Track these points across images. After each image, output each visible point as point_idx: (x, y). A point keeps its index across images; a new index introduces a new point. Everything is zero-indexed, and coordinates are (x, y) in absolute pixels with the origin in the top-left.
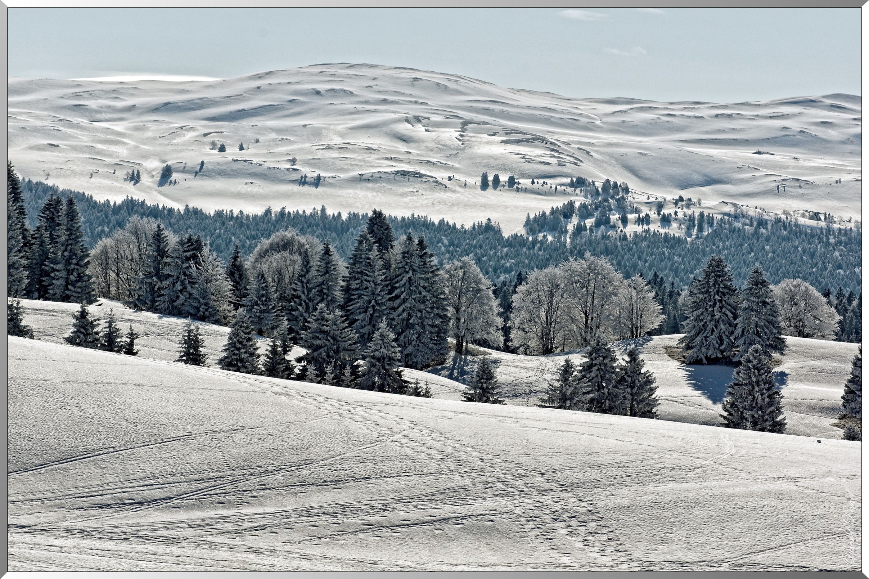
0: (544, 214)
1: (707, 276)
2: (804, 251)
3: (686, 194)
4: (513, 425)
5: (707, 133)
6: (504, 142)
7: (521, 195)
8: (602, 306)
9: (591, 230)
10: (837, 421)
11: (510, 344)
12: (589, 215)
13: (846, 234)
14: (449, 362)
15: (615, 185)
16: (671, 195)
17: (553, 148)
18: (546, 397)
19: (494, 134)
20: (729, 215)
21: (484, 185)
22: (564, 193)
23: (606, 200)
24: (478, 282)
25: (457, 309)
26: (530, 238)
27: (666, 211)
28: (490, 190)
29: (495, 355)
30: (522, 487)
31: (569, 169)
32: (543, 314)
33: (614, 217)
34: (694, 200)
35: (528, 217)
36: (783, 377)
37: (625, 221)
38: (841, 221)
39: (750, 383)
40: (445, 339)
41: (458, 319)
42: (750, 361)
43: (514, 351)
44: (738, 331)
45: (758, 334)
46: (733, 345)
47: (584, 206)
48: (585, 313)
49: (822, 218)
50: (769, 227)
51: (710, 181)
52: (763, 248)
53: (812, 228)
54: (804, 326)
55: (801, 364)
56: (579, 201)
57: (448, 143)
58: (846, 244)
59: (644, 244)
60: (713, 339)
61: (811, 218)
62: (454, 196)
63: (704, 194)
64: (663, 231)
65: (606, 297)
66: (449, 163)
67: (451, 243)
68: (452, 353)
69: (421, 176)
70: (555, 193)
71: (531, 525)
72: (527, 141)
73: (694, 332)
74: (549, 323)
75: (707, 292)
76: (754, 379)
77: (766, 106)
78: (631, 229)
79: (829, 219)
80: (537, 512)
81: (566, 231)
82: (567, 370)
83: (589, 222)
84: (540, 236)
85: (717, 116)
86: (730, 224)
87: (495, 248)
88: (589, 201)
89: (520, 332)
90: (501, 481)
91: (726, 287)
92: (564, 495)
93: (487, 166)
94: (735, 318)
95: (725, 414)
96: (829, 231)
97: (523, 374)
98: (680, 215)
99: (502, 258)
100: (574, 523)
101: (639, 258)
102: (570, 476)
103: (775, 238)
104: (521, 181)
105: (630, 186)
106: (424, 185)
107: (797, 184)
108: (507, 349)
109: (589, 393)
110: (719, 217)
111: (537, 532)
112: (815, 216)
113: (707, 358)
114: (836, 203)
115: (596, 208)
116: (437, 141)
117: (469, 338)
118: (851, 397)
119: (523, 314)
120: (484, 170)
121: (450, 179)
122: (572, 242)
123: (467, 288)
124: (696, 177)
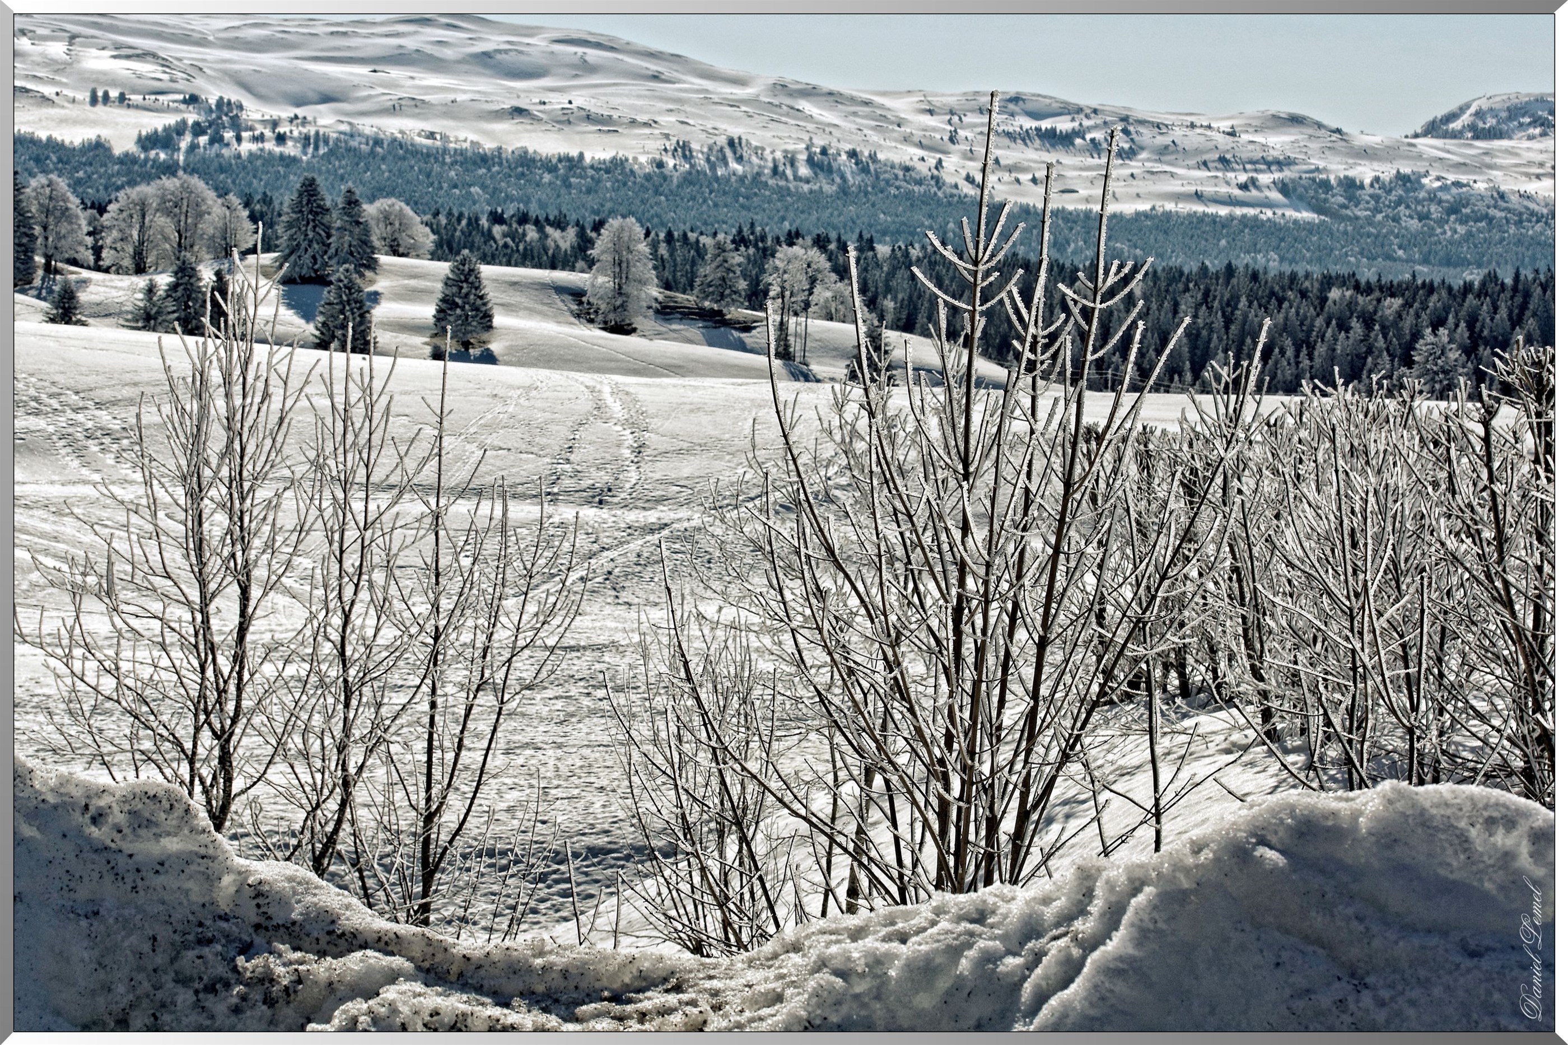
0: (156, 131)
1: (300, 195)
2: (420, 171)
3: (300, 112)
4: (52, 344)
5: (322, 50)
6: (114, 57)
7: (132, 112)
8: (196, 225)
9: (205, 148)
10: (427, 340)
11: (101, 263)
12: (203, 132)
13: (461, 154)
14: (37, 282)
15: (229, 103)
16: (285, 112)
17: (165, 64)
18: (130, 317)
19: (103, 49)
20: (345, 134)
21: (94, 101)
22: (177, 110)
23: (220, 118)
24: (66, 200)
25: (45, 228)
26: (142, 156)
27: (281, 130)
28: (100, 108)
29: (85, 274)
30: (57, 406)
31: (181, 85)
32: (135, 234)
33: (229, 135)
34: (310, 118)
35: (140, 135)
36: (375, 297)
37: (239, 139)
38: (457, 141)
39: (341, 302)
40: (31, 259)
41: (47, 238)
42: (341, 281)
43: (107, 270)
44: (332, 251)
45: (351, 253)
46: (326, 264)
47: (197, 124)
48: (179, 232)
49: (438, 137)
50: (385, 146)
51: (326, 99)
52: (379, 168)
53: (428, 148)
54: (398, 245)
55: (394, 284)
56: (191, 118)
57: (56, 57)
58: (462, 164)
59: (259, 163)
60: (307, 259)
61: (428, 137)
62: (62, 112)
63: (320, 112)
64: (278, 150)
65: (200, 215)
66: (57, 78)
67: (60, 160)
68: (40, 273)
69: (27, 91)
70: (167, 110)
71: (63, 442)
72: (138, 56)
73: (287, 251)
74: (141, 243)
75: (301, 211)
76: (345, 298)
77: (382, 24)
78: (247, 147)
79: (445, 138)
80: (70, 430)
81: (179, 149)
82: (151, 290)
83: (203, 140)
84: (152, 154)
85: (332, 33)
86: (346, 142)
87: (106, 165)
88: (202, 119)
89: (113, 252)
90: (36, 399)
91: (319, 206)
92: (98, 413)
93: (97, 81)
94: (329, 236)
95: (317, 333)
96: (445, 151)
97: (114, 293)
98: (296, 133)
99: (113, 176)
100: (107, 440)
101: (255, 177)
102: (107, 394)
103: (391, 158)
104: (133, 97)
105: (245, 104)
106: (31, 101)
107: (413, 103)
108: (98, 269)
109: (174, 312)
110: (335, 135)
111: (69, 450)
112: (431, 135)
113: (300, 277)
114: (451, 123)
115: (210, 126)
116: (43, 55)
117: (58, 257)
118: (442, 315)
119: (115, 233)
120: (93, 85)
121: (57, 94)
122: (185, 160)
123: (55, 207)
124: (311, 95)
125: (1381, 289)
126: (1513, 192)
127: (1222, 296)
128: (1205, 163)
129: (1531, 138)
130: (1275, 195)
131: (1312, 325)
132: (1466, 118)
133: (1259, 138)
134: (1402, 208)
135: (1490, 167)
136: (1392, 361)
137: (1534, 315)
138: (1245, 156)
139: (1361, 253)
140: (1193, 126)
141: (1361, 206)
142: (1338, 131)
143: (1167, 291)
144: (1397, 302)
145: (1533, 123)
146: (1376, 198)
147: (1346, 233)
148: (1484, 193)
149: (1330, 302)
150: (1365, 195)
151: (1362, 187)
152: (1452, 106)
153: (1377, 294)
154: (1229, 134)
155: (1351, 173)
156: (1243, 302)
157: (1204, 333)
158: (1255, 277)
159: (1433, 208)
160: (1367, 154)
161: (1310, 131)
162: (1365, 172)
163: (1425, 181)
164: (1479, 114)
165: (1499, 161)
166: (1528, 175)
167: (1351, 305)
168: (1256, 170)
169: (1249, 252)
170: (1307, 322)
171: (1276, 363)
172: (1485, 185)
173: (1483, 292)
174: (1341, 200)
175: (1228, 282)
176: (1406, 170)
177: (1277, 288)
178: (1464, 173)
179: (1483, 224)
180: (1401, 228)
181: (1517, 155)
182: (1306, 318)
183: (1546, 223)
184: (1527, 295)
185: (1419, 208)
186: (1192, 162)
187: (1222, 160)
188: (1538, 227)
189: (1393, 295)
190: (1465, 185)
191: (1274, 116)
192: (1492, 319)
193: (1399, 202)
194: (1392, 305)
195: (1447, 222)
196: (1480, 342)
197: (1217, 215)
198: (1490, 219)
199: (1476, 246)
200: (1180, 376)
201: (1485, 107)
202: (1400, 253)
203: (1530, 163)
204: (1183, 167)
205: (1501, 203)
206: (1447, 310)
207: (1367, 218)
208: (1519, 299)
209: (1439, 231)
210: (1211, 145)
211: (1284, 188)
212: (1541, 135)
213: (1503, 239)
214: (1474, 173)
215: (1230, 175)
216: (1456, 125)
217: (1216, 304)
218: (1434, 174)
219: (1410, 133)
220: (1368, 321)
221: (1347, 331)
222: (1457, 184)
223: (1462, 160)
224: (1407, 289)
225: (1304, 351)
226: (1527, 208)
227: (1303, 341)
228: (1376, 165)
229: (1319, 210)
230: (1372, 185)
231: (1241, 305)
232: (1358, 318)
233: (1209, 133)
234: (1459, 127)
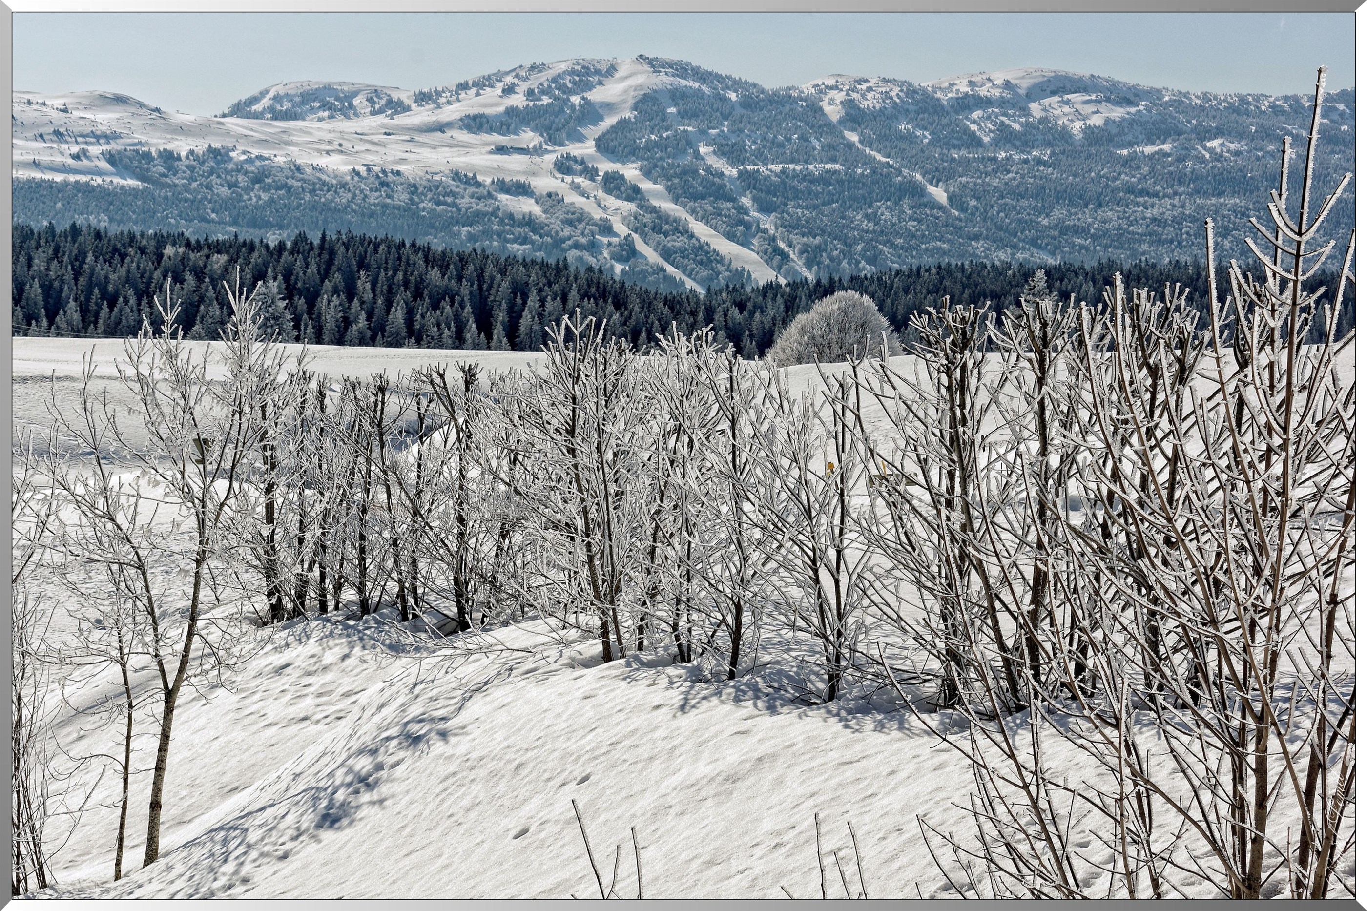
125: (209, 246)
126: (308, 165)
127: (71, 252)
128: (41, 136)
129: (321, 120)
130: (104, 165)
131: (151, 278)
132: (266, 102)
133: (89, 115)
134: (214, 177)
135: (288, 143)
136: (221, 308)
137: (339, 270)
138: (76, 130)
139: (180, 216)
140: (29, 103)
141: (178, 175)
142: (157, 110)
143: (21, 247)
144: (223, 258)
145: (323, 107)
146: (191, 168)
147: (166, 198)
148: (283, 165)
149: (165, 257)
150: (182, 165)
151: (179, 158)
152: (254, 92)
153: (206, 251)
154: (62, 110)
155: (169, 147)
156: (90, 258)
157: (56, 284)
158: (98, 235)
159: (240, 178)
160: (182, 130)
161: (133, 110)
162: (182, 146)
163: (233, 154)
164: (277, 98)
165: (295, 139)
166: (319, 151)
167: (184, 260)
168: (86, 143)
169: (82, 214)
170: (147, 275)
171: (121, 310)
172: (284, 159)
173: (295, 250)
174: (162, 170)
175: (74, 241)
176: (216, 145)
177: (119, 245)
178: (265, 149)
179: (283, 192)
180: (213, 194)
181: (310, 133)
182: (145, 271)
183: (336, 192)
184: (332, 253)
185: (229, 177)
186: (30, 134)
187: (57, 133)
188: (329, 196)
189: (219, 252)
190: (267, 159)
191: (102, 97)
192: (305, 273)
193: (211, 172)
194: (219, 260)
195: (253, 190)
196: (295, 292)
197: (53, 181)
198: (289, 189)
199: (277, 211)
200: (37, 321)
201: (282, 93)
202: (213, 216)
203: (321, 141)
204: (21, 139)
205: (297, 174)
206: (266, 265)
207: (184, 185)
208: (326, 256)
209: (245, 197)
210: (46, 120)
211: (111, 158)
212: (329, 118)
213: (300, 205)
214: (274, 148)
215: (64, 146)
216: (257, 107)
217: (66, 259)
218: (240, 148)
219: (219, 113)
220: (199, 275)
221: (182, 283)
222: (260, 158)
223: (264, 138)
224: (231, 247)
225: (145, 300)
226: (320, 179)
227: (144, 292)
228: (190, 140)
229: (143, 179)
230: (187, 157)
231: (88, 260)
232: (191, 271)
233: (44, 109)
234: (260, 109)
